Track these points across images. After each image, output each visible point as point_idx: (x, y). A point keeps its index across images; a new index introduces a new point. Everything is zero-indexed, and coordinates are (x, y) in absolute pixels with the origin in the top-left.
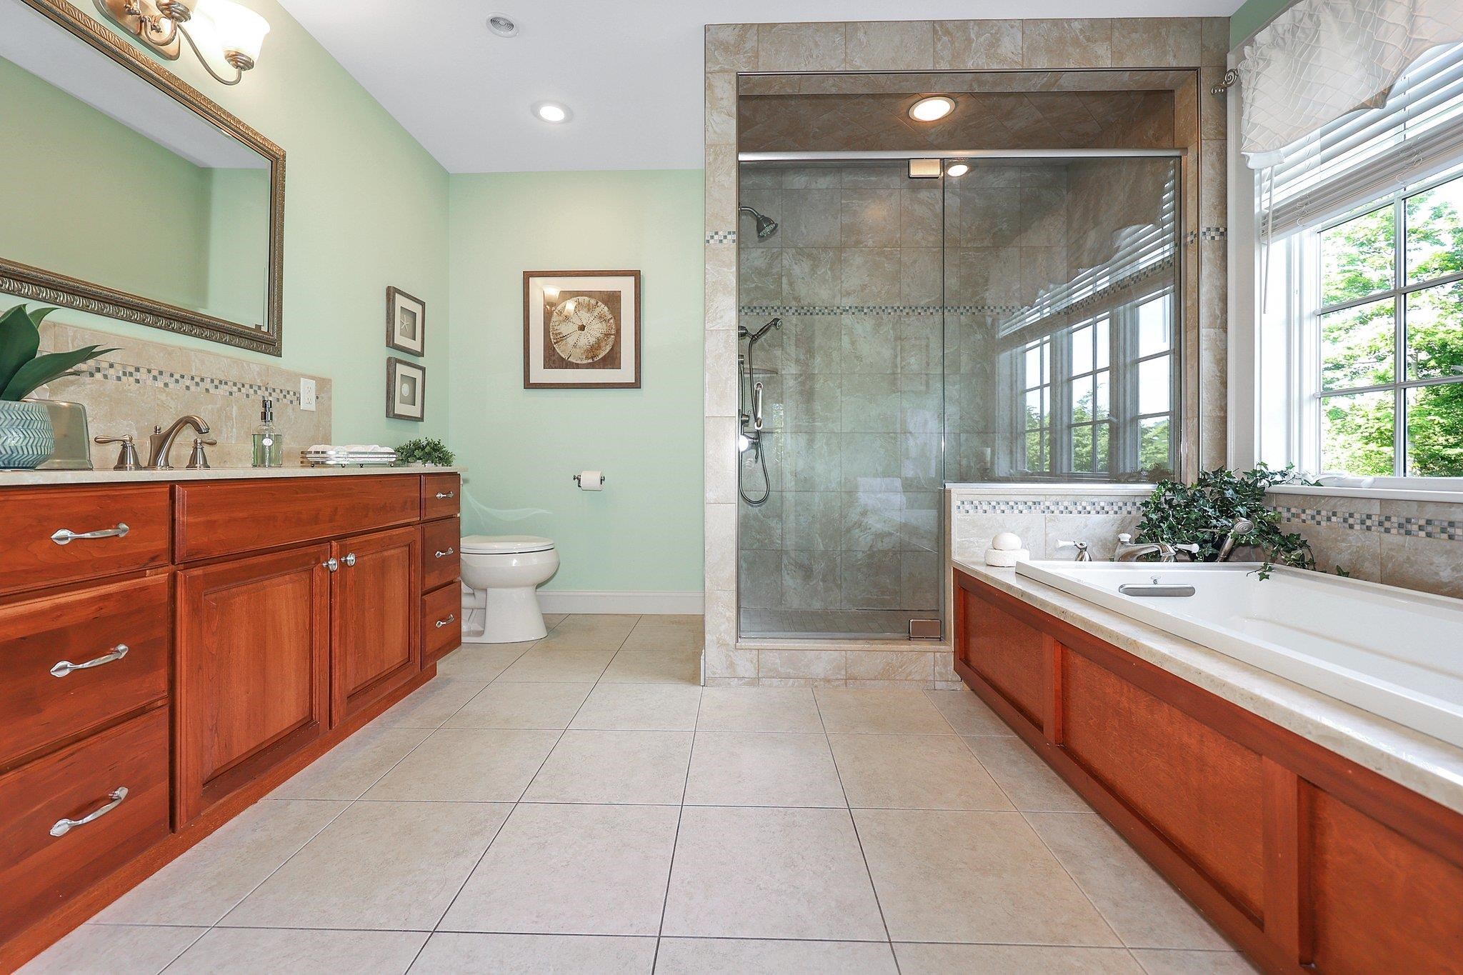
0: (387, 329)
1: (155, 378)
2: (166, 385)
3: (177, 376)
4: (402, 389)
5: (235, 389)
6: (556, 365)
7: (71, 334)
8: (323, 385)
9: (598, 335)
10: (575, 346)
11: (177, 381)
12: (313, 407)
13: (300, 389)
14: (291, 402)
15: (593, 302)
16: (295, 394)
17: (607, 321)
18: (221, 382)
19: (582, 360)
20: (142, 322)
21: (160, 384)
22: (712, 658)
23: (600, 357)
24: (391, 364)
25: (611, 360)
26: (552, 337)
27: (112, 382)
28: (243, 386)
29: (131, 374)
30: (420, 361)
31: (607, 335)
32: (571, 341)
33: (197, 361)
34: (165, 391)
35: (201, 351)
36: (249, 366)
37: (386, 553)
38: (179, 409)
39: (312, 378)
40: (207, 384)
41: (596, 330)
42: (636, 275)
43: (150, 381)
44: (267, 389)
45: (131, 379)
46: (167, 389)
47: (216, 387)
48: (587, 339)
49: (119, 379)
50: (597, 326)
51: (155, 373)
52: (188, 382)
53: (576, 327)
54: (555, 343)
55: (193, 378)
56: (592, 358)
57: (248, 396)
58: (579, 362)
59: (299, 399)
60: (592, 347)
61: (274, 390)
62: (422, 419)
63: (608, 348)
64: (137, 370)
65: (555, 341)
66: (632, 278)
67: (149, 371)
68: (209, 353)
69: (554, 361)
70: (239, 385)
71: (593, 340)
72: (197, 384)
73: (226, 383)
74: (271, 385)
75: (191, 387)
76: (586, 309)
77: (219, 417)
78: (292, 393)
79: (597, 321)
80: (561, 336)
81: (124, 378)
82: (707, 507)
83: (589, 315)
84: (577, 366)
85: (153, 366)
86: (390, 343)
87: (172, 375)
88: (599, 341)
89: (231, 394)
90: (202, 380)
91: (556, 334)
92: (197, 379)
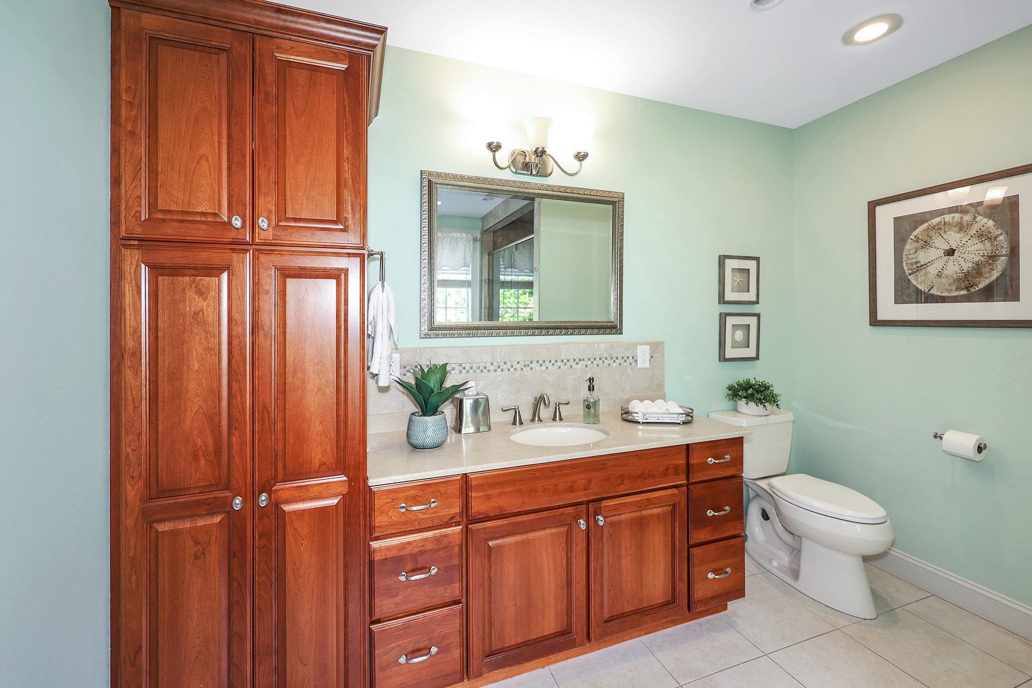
0: (719, 290)
1: (541, 365)
2: (547, 368)
3: (553, 362)
4: (734, 336)
5: (589, 362)
6: (912, 300)
7: (499, 350)
8: (656, 348)
9: (977, 259)
10: (939, 275)
11: (553, 365)
12: (647, 365)
13: (637, 353)
14: (631, 364)
15: (968, 218)
16: (633, 358)
17: (992, 239)
18: (580, 360)
19: (950, 291)
20: (533, 335)
21: (544, 368)
23: (981, 286)
24: (723, 317)
25: (1003, 290)
26: (905, 268)
27: (519, 371)
28: (595, 359)
29: (528, 365)
30: (756, 309)
31: (995, 257)
32: (933, 270)
33: (564, 350)
34: (546, 372)
35: (567, 343)
36: (598, 346)
37: (645, 513)
38: (554, 381)
39: (647, 344)
40: (572, 363)
41: (974, 252)
43: (538, 368)
44: (612, 358)
45: (528, 368)
46: (548, 371)
47: (577, 364)
48: (959, 266)
49: (522, 369)
50: (976, 247)
51: (541, 362)
52: (559, 364)
53: (941, 253)
54: (910, 274)
55: (562, 361)
56: (967, 288)
57: (598, 365)
58: (946, 294)
59: (636, 361)
60: (967, 275)
61: (617, 358)
62: (757, 358)
63: (996, 275)
64: (532, 362)
65: (910, 272)
67: (538, 362)
68: (573, 343)
69: (909, 294)
70: (592, 360)
71: (967, 266)
72: (565, 364)
73: (583, 360)
74: (615, 355)
75: (561, 367)
76: (957, 229)
77: (579, 382)
78: (631, 358)
79: (975, 241)
80: (919, 265)
81: (524, 368)
83: (961, 235)
84: (943, 300)
85: (539, 359)
86: (722, 300)
87: (550, 362)
88: (978, 267)
89: (586, 366)
90: (568, 361)
91: (912, 264)
92: (565, 361)
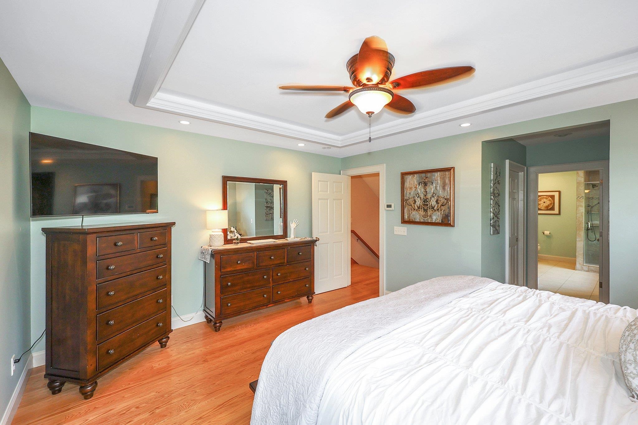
15: (547, 197)
17: (551, 201)
22: (578, 266)
23: (549, 208)
25: (553, 209)
31: (551, 204)
41: (548, 203)
42: (560, 192)
48: (545, 205)
56: (547, 208)
60: (547, 206)
63: (551, 206)
66: (558, 192)
79: (548, 201)
82: (577, 242)
83: (546, 200)
88: (549, 205)
